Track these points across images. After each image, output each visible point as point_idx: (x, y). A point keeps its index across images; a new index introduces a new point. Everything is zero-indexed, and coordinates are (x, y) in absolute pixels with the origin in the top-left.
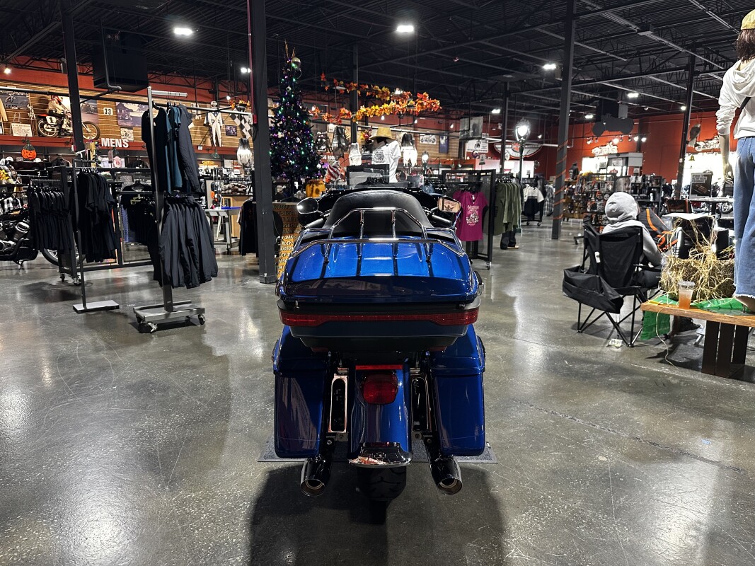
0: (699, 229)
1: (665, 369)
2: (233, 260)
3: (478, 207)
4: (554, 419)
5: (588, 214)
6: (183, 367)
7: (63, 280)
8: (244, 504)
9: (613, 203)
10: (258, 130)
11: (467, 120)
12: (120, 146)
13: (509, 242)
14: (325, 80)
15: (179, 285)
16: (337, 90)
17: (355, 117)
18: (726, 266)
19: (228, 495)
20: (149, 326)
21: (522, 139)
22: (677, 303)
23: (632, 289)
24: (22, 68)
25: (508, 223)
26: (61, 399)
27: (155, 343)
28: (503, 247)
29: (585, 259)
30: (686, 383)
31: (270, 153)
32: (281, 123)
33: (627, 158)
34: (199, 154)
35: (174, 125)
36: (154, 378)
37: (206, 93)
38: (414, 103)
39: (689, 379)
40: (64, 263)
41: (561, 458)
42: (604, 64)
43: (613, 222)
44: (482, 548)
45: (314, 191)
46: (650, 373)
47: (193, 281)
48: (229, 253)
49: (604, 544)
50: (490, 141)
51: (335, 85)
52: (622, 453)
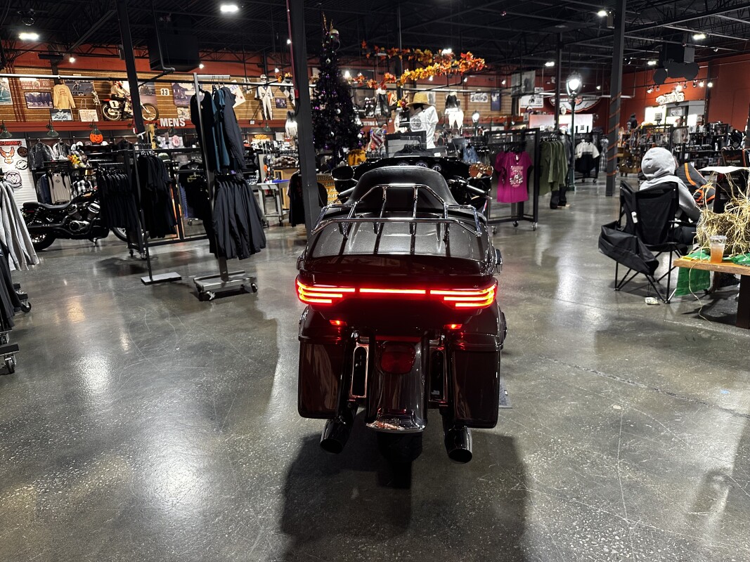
0: (735, 182)
1: (699, 324)
2: (285, 232)
3: (522, 168)
4: (576, 373)
6: (238, 330)
7: (132, 256)
9: (649, 159)
10: (300, 105)
11: (518, 76)
12: (178, 125)
13: (559, 200)
14: (366, 47)
15: (232, 257)
16: (379, 57)
17: (399, 81)
19: (272, 437)
20: (208, 295)
21: (573, 93)
22: (709, 258)
23: (668, 245)
24: (85, 56)
25: (554, 182)
26: (133, 360)
27: (213, 310)
28: (553, 206)
29: (621, 215)
30: (718, 337)
32: (322, 95)
33: (687, 107)
34: (252, 129)
35: (219, 107)
36: (212, 340)
37: (255, 67)
38: (458, 63)
39: (721, 333)
40: (132, 239)
41: (577, 407)
43: (650, 179)
44: (490, 482)
45: (356, 161)
46: (682, 328)
47: (244, 253)
48: (281, 224)
49: (604, 481)
50: (545, 95)
51: (376, 52)
52: (637, 402)
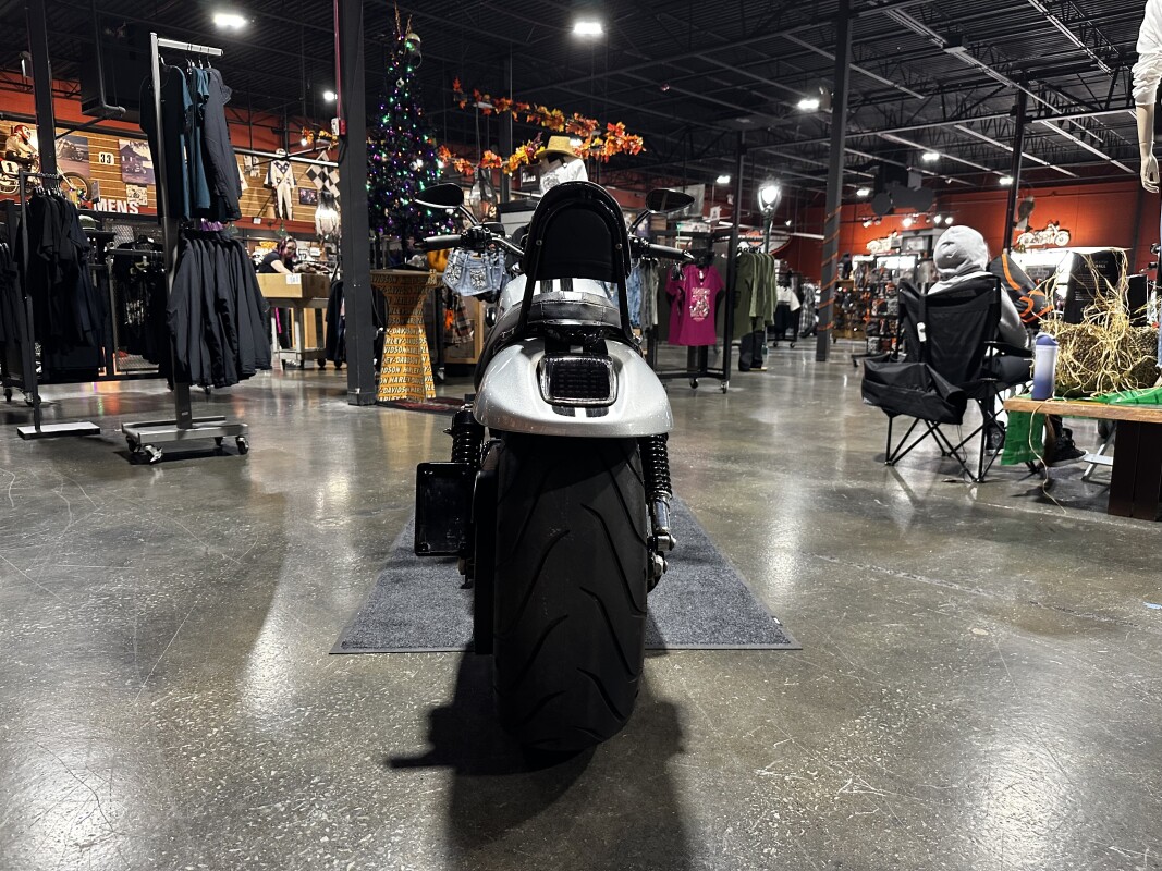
0: (1101, 272)
3: (708, 291)
4: (877, 577)
5: (873, 319)
6: (202, 507)
7: (9, 399)
8: (300, 711)
9: (948, 243)
10: (347, 146)
12: (125, 212)
13: (753, 361)
14: (460, 91)
16: (481, 110)
17: (507, 166)
18: (1144, 336)
20: (148, 452)
21: (769, 207)
23: (981, 384)
25: (757, 317)
28: (743, 367)
31: (368, 187)
33: (931, 237)
35: (197, 98)
36: (146, 523)
37: (267, 134)
38: (601, 142)
39: (1090, 522)
40: (9, 372)
41: (905, 632)
42: (888, 106)
44: (787, 778)
47: (228, 374)
51: (475, 100)
52: (1012, 623)
